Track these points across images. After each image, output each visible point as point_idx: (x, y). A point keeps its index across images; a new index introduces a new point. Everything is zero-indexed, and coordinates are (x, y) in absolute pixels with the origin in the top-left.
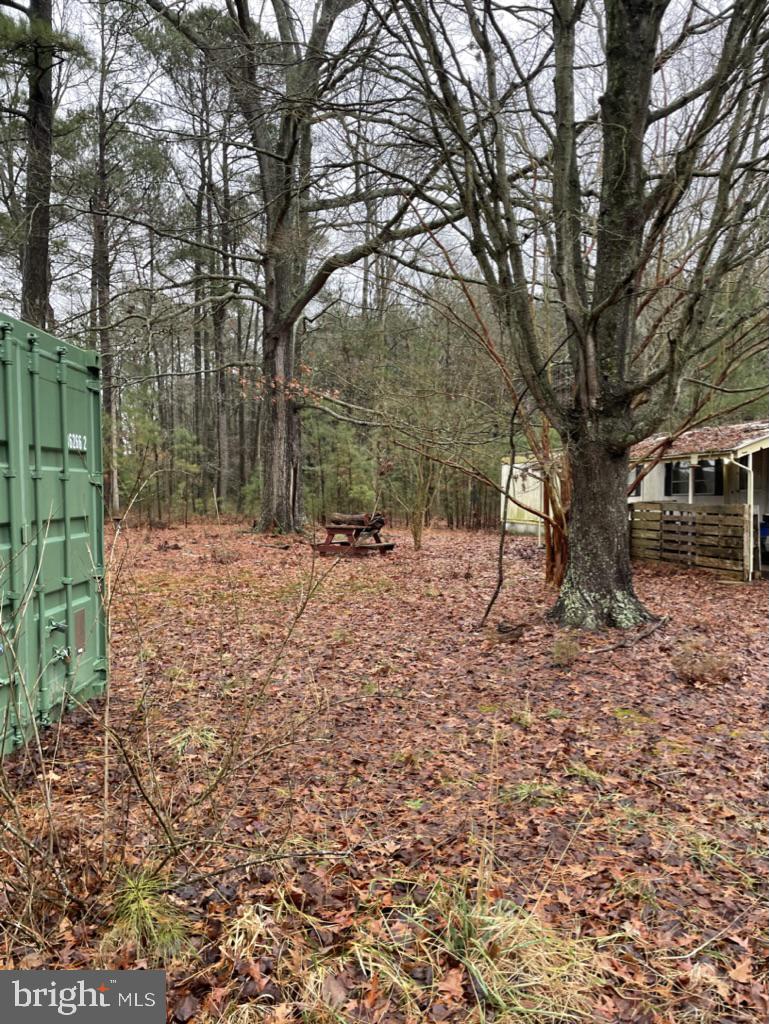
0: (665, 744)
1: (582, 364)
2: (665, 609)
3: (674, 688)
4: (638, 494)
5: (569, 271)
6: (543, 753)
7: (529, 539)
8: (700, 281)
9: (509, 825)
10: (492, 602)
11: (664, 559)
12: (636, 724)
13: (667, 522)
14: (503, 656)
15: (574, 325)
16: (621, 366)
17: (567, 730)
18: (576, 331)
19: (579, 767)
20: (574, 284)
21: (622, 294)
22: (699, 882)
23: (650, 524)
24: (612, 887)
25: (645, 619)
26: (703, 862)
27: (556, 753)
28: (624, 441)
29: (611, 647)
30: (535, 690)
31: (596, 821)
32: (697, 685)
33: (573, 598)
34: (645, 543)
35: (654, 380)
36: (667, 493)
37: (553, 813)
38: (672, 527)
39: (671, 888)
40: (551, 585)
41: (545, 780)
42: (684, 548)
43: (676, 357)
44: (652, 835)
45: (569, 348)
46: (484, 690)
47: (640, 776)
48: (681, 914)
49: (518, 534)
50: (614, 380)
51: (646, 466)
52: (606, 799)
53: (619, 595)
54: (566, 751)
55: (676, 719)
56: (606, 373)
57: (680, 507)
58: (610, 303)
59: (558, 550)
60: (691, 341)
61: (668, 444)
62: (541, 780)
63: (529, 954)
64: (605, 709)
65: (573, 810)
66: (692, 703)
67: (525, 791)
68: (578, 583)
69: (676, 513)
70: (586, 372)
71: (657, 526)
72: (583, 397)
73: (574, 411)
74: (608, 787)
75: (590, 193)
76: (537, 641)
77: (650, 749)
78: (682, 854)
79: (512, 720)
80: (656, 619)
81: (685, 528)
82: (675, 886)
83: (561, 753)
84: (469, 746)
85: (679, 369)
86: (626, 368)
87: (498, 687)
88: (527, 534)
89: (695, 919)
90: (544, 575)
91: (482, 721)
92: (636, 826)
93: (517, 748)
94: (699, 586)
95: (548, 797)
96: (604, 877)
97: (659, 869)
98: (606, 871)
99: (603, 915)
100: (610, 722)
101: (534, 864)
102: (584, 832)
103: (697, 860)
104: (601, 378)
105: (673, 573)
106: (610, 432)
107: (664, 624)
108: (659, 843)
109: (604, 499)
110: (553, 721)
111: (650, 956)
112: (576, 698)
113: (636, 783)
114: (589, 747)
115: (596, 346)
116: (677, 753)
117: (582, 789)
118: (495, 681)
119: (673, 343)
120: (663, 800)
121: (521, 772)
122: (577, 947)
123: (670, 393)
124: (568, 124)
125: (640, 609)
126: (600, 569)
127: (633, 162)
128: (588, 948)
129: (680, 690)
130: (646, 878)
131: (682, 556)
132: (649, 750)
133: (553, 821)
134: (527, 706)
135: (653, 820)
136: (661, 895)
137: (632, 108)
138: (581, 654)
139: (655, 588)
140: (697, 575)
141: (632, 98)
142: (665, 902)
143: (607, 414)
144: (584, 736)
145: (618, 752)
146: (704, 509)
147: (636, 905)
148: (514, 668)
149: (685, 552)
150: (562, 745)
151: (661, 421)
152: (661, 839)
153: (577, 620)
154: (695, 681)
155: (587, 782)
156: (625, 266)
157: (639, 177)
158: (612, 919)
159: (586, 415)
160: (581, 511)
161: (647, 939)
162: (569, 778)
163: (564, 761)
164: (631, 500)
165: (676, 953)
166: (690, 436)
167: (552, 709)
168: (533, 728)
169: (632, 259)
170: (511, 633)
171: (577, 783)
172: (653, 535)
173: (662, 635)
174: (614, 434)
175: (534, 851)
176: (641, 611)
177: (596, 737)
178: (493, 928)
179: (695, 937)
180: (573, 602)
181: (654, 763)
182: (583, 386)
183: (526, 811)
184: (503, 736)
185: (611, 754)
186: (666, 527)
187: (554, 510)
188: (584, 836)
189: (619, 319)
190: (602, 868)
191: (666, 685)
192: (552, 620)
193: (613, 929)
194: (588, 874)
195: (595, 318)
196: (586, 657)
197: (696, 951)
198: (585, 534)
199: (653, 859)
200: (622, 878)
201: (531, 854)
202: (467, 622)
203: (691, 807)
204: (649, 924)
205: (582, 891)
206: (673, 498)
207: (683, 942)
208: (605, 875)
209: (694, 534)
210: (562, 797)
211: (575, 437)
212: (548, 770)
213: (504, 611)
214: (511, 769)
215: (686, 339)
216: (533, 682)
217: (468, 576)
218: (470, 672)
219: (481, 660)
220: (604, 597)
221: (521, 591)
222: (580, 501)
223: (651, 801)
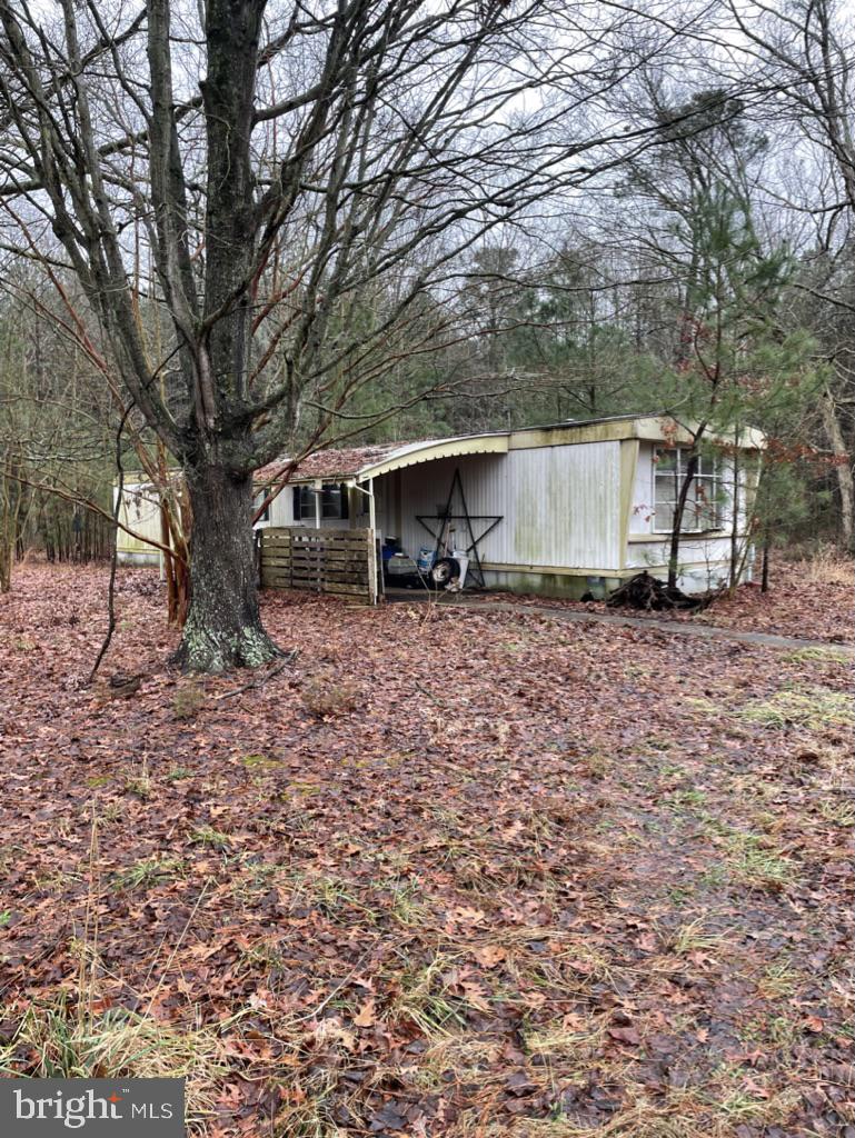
0: (293, 787)
1: (196, 378)
2: (295, 640)
3: (303, 725)
4: (267, 519)
5: (175, 272)
6: (164, 822)
7: (149, 572)
8: (313, 301)
9: (122, 916)
10: (104, 651)
11: (295, 587)
12: (266, 771)
13: (297, 548)
14: (116, 715)
15: (184, 335)
16: (239, 384)
17: (191, 791)
18: (186, 340)
19: (204, 831)
20: (181, 288)
21: (235, 305)
22: (325, 930)
23: (280, 550)
24: (238, 959)
25: (275, 654)
26: (329, 908)
27: (178, 820)
28: (246, 466)
29: (240, 689)
30: (155, 750)
31: (222, 888)
32: (325, 719)
33: (197, 639)
34: (275, 570)
35: (274, 401)
36: (297, 517)
37: (174, 890)
38: (301, 554)
39: (298, 944)
40: (175, 624)
41: (164, 854)
42: (314, 574)
43: (294, 379)
44: (279, 890)
45: (181, 359)
46: (93, 759)
47: (268, 828)
48: (307, 970)
49: (136, 565)
50: (231, 399)
51: (273, 489)
52: (232, 861)
53: (247, 632)
54: (190, 815)
55: (305, 759)
56: (222, 391)
57: (309, 533)
58: (223, 314)
59: (180, 586)
60: (309, 363)
61: (293, 467)
62: (159, 856)
63: (143, 1065)
64: (233, 760)
65: (196, 882)
66: (320, 739)
67: (141, 872)
68: (203, 622)
69: (305, 539)
70: (201, 388)
71: (286, 552)
72: (200, 416)
73: (190, 431)
74: (235, 847)
75: (194, 187)
76: (157, 692)
77: (279, 796)
78: (309, 904)
79: (126, 790)
80: (285, 654)
81: (314, 554)
82: (302, 940)
83: (184, 818)
84: (73, 831)
85: (298, 392)
86: (245, 386)
87: (110, 753)
88: (147, 565)
89: (321, 971)
90: (166, 613)
91: (90, 797)
92: (263, 884)
93: (133, 823)
94: (328, 614)
95: (169, 874)
96: (229, 951)
97: (287, 926)
98: (231, 942)
99: (227, 994)
100: (239, 773)
101: (150, 956)
102: (208, 905)
103: (323, 907)
104: (218, 397)
105: (304, 601)
106: (230, 455)
107: (294, 658)
108: (287, 897)
109: (227, 529)
110: (175, 782)
111: (276, 1026)
112: (201, 752)
113: (264, 837)
114: (216, 805)
115: (210, 360)
116: (305, 795)
117: (208, 855)
118: (107, 746)
119: (289, 363)
120: (291, 849)
121: (137, 849)
122: (198, 1039)
123: (290, 415)
124: (166, 105)
125: (269, 645)
126: (227, 606)
127: (240, 161)
128: (211, 1037)
129: (309, 727)
130: (272, 940)
131: (312, 583)
132: (278, 798)
133: (173, 900)
134: (145, 769)
135: (281, 873)
136: (288, 954)
137: (236, 102)
138: (207, 702)
139: (286, 617)
140: (327, 602)
141: (235, 90)
142: (292, 962)
143: (226, 435)
144: (210, 794)
145: (245, 805)
146: (330, 534)
147: (263, 972)
148: (131, 727)
149: (314, 579)
150: (185, 809)
151: (283, 446)
152: (289, 893)
153: (202, 664)
154: (323, 715)
155: (212, 846)
156: (237, 274)
157: (247, 179)
158: (236, 995)
159: (203, 435)
160: (203, 543)
161: (273, 1008)
162: (193, 845)
163: (187, 828)
164: (259, 525)
165: (302, 1014)
166: (315, 458)
167: (174, 768)
168: (152, 796)
169: (244, 267)
170: (127, 687)
171: (201, 850)
172: (283, 562)
173: (292, 670)
174: (235, 458)
175: (151, 941)
176: (270, 646)
177: (223, 792)
178: (97, 1048)
179: (321, 991)
180: (198, 644)
181: (283, 810)
182: (199, 404)
183: (143, 896)
184: (116, 811)
185: (237, 810)
186: (295, 554)
187: (175, 539)
188: (208, 909)
189: (234, 332)
190: (227, 941)
191: (295, 723)
192: (175, 666)
193: (238, 1007)
194: (212, 951)
195: (207, 329)
196: (213, 704)
197: (322, 1005)
198: (209, 568)
199: (280, 916)
200: (248, 946)
201: (148, 944)
202: (73, 678)
203: (318, 851)
204: (276, 990)
205: (205, 972)
206: (303, 522)
207: (310, 1000)
208: (231, 949)
209: (322, 560)
210: (185, 869)
211: (193, 460)
212: (169, 841)
213: (119, 661)
214: (124, 848)
215: (302, 361)
216: (152, 741)
217: (73, 621)
218: (75, 740)
219: (90, 723)
220: (231, 635)
221: (140, 634)
222: (202, 531)
223: (279, 853)
